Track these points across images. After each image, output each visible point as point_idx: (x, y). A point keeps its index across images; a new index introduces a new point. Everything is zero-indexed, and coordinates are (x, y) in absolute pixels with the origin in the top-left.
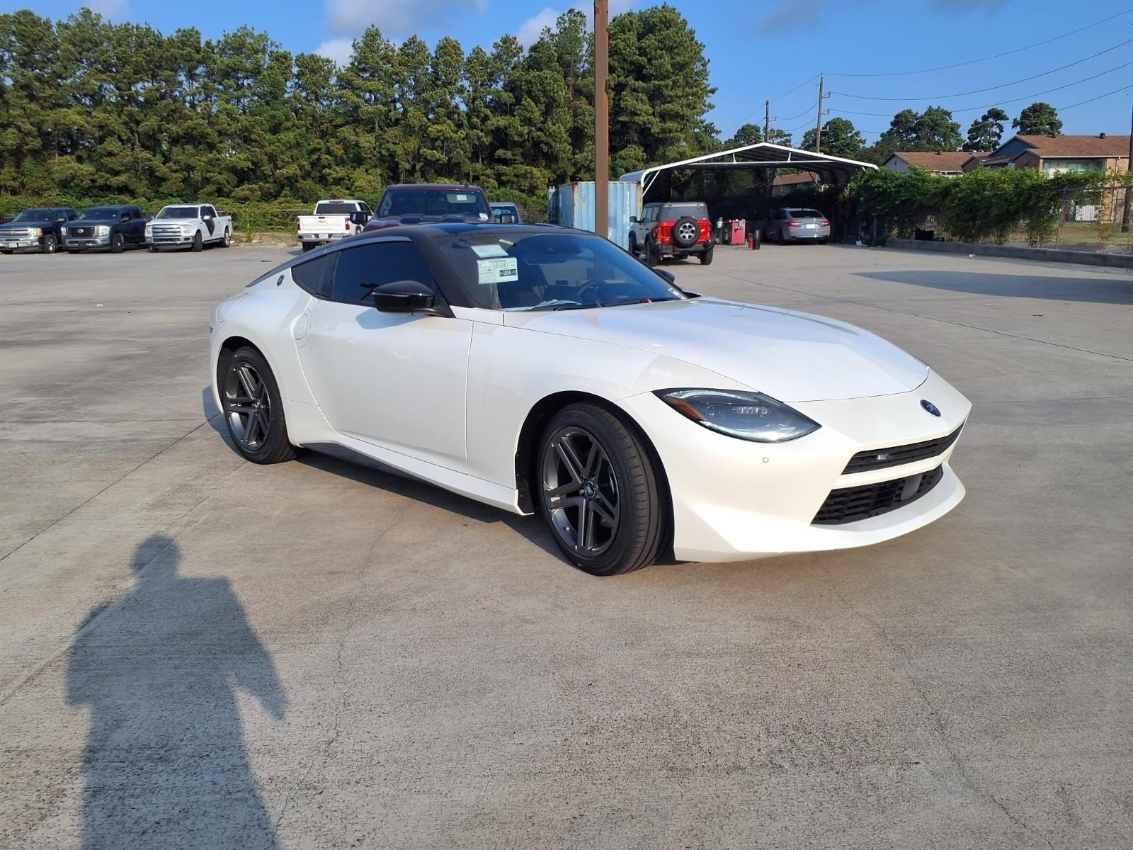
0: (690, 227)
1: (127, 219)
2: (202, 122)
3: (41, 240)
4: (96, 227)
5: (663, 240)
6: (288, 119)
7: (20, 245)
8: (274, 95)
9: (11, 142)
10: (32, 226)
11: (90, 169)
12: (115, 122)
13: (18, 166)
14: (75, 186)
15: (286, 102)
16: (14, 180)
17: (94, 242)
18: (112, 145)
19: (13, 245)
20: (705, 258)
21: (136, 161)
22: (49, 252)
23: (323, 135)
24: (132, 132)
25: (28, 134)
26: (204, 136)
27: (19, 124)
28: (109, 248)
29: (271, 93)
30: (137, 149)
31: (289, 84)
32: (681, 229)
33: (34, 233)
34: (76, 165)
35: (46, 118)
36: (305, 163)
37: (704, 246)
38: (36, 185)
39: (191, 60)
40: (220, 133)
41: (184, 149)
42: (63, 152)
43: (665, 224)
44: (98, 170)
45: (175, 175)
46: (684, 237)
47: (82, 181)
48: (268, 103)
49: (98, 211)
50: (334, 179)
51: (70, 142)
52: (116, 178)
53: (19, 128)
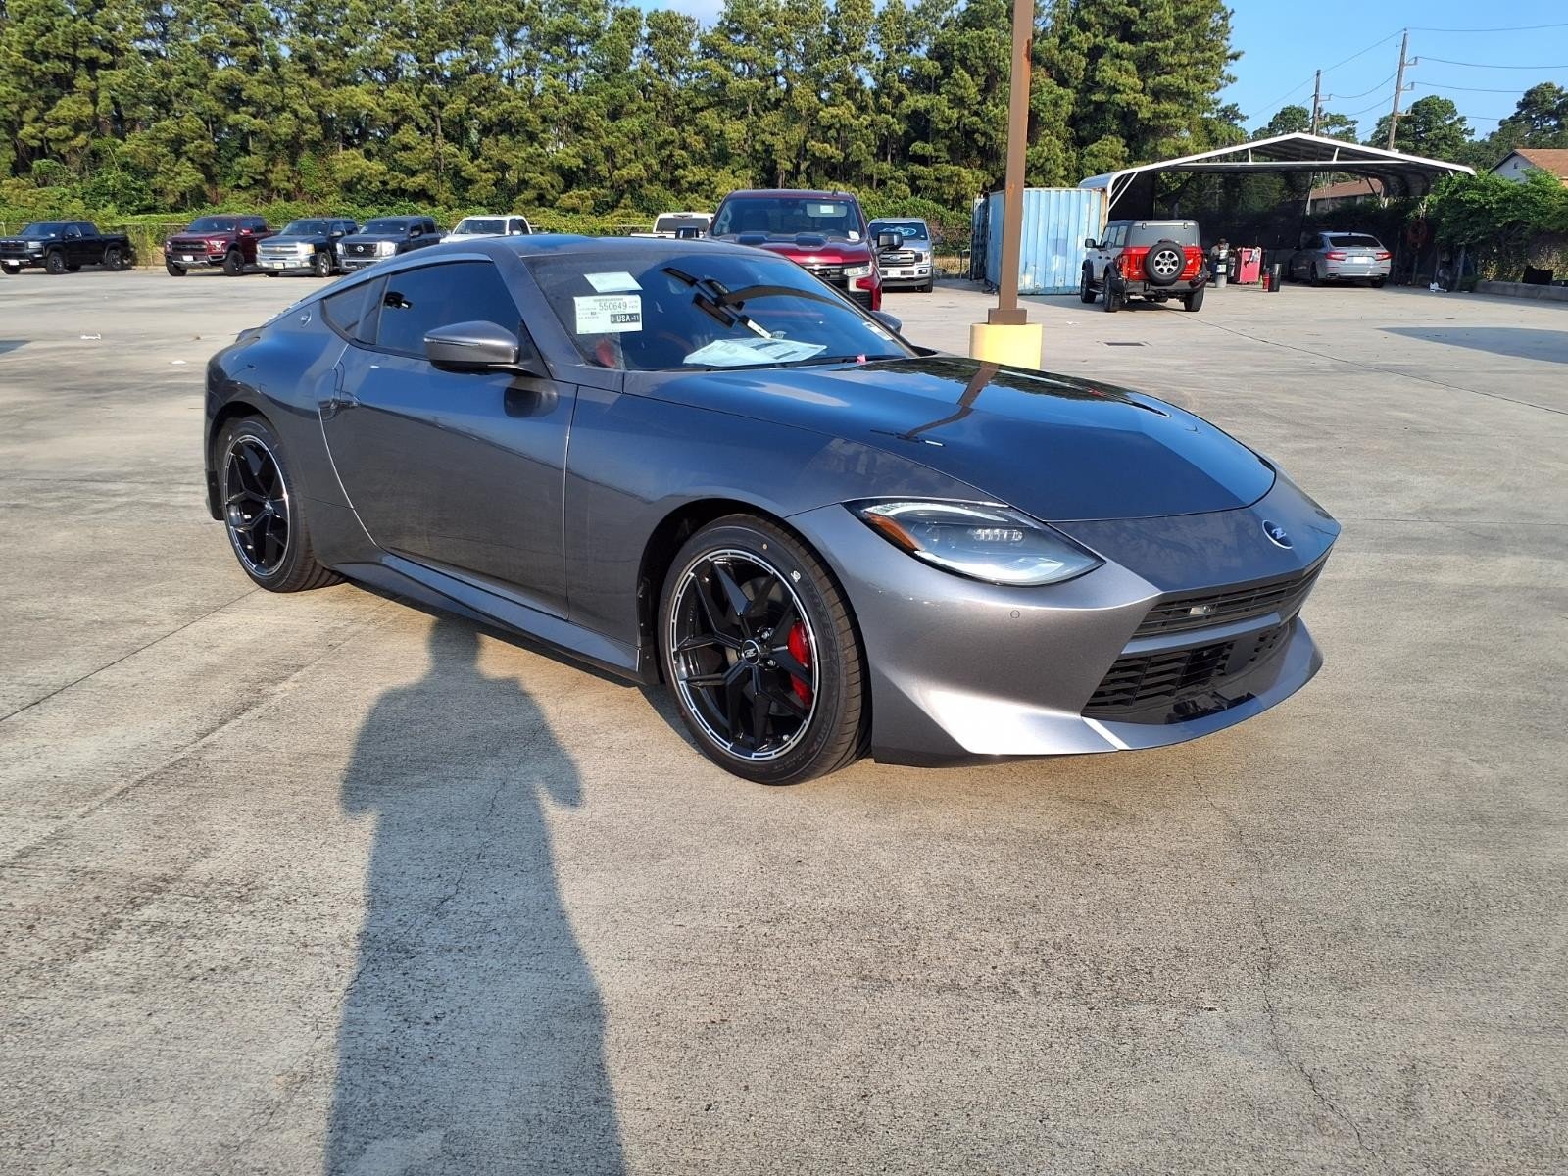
0: (1171, 256)
1: (417, 233)
2: (521, 103)
3: (313, 260)
4: (379, 244)
5: (1129, 274)
6: (632, 99)
7: (287, 266)
8: (615, 68)
9: (285, 130)
10: (302, 241)
11: (381, 167)
12: (413, 104)
13: (293, 163)
14: (362, 190)
15: (631, 77)
16: (288, 181)
18: (408, 135)
19: (278, 265)
20: (1191, 301)
21: (437, 158)
22: (321, 276)
23: (677, 122)
24: (434, 118)
25: (306, 120)
26: (523, 123)
27: (296, 106)
29: (612, 63)
30: (439, 141)
31: (636, 51)
32: (1158, 258)
33: (304, 250)
34: (363, 162)
35: (329, 99)
36: (653, 161)
37: (1190, 283)
38: (315, 187)
39: (512, 21)
40: (544, 119)
41: (497, 141)
42: (348, 143)
43: (1134, 251)
44: (390, 169)
45: (485, 176)
46: (1162, 270)
47: (371, 183)
48: (607, 79)
49: (384, 223)
50: (689, 183)
51: (354, 130)
52: (412, 180)
53: (295, 113)
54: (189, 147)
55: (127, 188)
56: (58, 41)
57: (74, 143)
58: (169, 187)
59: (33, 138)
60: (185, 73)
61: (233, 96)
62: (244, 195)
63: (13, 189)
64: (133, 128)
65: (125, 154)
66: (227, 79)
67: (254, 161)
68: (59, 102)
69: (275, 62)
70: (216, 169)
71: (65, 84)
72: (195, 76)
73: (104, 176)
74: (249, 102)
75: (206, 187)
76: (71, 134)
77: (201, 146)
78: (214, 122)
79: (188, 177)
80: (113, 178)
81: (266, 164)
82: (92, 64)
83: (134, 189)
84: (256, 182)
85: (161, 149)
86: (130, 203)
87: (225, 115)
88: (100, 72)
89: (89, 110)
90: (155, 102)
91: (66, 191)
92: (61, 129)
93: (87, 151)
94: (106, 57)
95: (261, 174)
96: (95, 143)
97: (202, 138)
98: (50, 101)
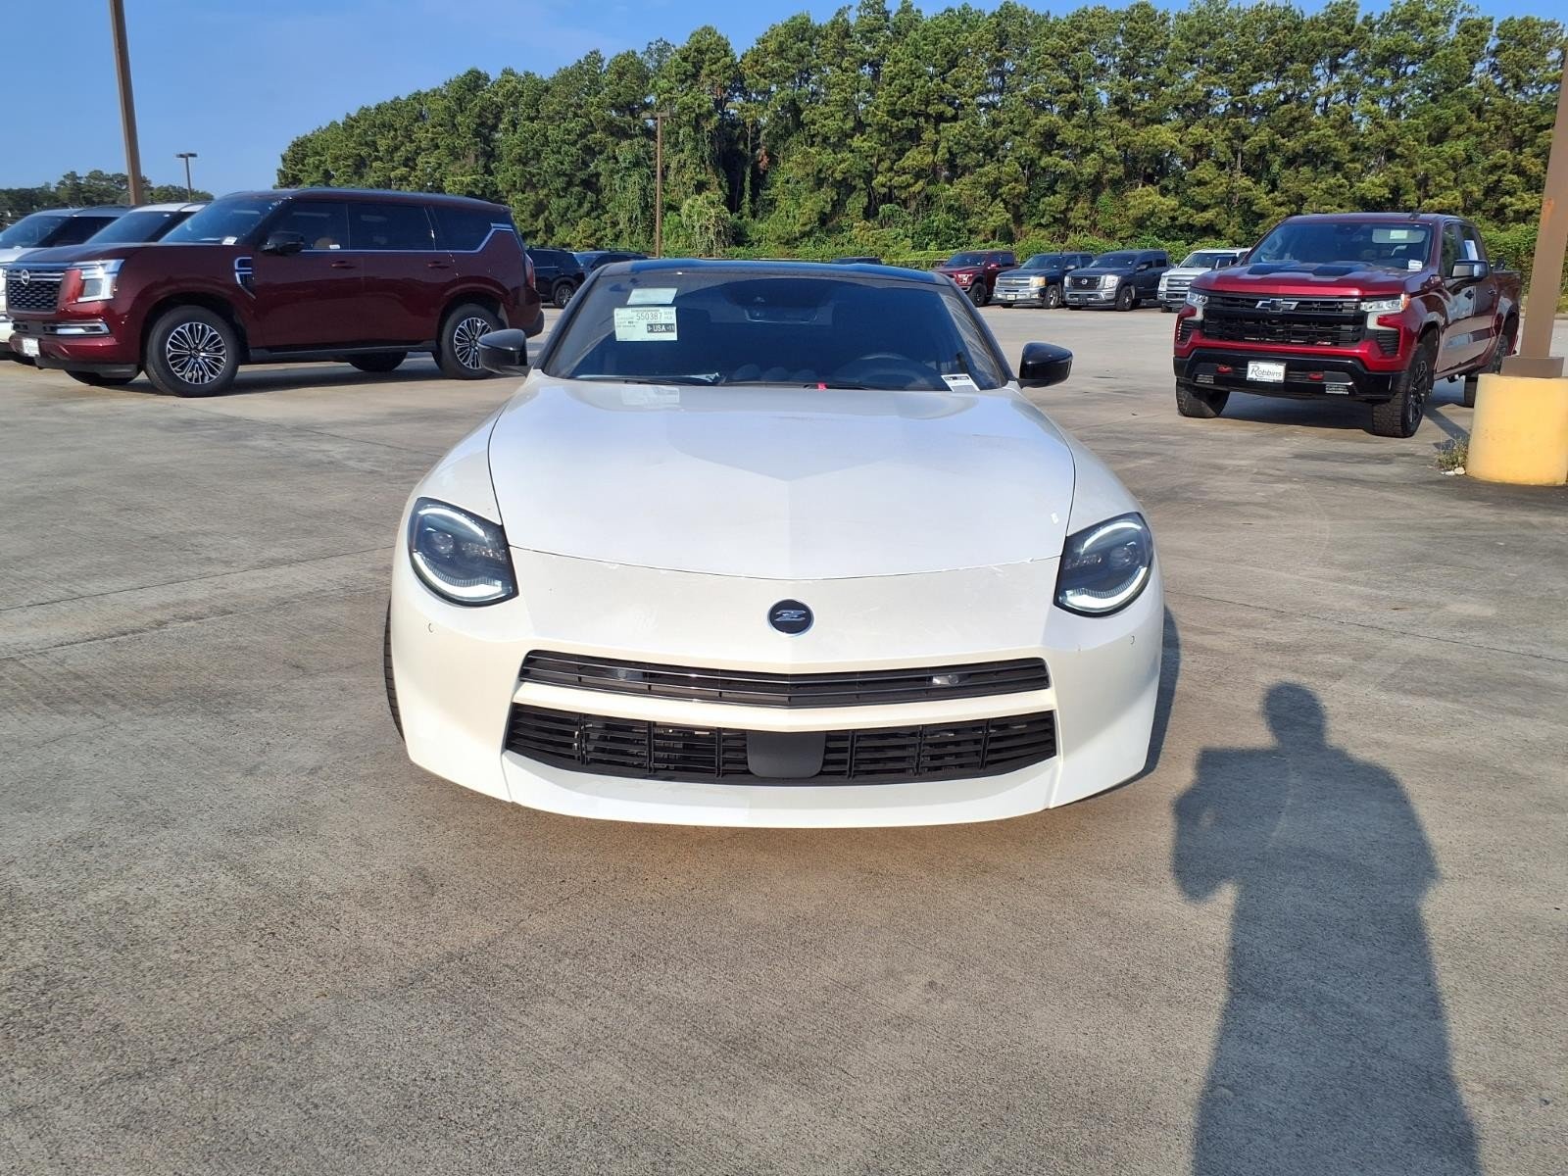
1: (1145, 267)
2: (1330, 132)
3: (1043, 292)
4: (1103, 277)
6: (1460, 120)
7: (1019, 297)
8: (1451, 84)
9: (1089, 170)
10: (1036, 275)
11: (1173, 203)
12: (1218, 141)
13: (1093, 202)
14: (1151, 226)
15: (1463, 97)
16: (1086, 218)
17: (1097, 296)
18: (1205, 170)
19: (1011, 297)
21: (1231, 192)
22: (1048, 307)
23: (1518, 144)
24: (1235, 154)
25: (1111, 160)
26: (1329, 151)
27: (1103, 147)
29: (1444, 82)
30: (1237, 175)
31: (1479, 66)
33: (1037, 282)
34: (1157, 198)
35: (1135, 139)
36: (1475, 188)
38: (1108, 224)
39: (1336, 46)
40: (1355, 148)
41: (1298, 172)
42: (1149, 180)
44: (1185, 205)
45: (1278, 210)
47: (1161, 218)
48: (1434, 99)
49: (1115, 257)
50: (1516, 212)
51: (1152, 169)
52: (1201, 215)
53: (1101, 152)
54: (1005, 189)
55: (948, 228)
56: (914, 101)
57: (912, 189)
58: (981, 227)
59: (883, 186)
60: (1012, 122)
61: (1049, 140)
62: (1043, 232)
63: (861, 231)
64: (963, 174)
65: (949, 198)
66: (1045, 125)
67: (1058, 201)
68: (908, 154)
69: (1092, 107)
70: (1024, 209)
71: (914, 136)
72: (1020, 124)
73: (932, 217)
74: (1062, 145)
75: (1012, 226)
76: (912, 181)
77: (1014, 188)
78: (1029, 164)
79: (999, 215)
80: (940, 218)
81: (1068, 203)
82: (940, 118)
83: (954, 229)
84: (1056, 220)
85: (981, 192)
86: (948, 241)
87: (1040, 159)
88: (943, 125)
89: (929, 159)
90: (983, 150)
91: (901, 231)
92: (904, 177)
93: (923, 194)
94: (950, 112)
95: (1061, 212)
96: (931, 189)
97: (1016, 180)
98: (901, 153)
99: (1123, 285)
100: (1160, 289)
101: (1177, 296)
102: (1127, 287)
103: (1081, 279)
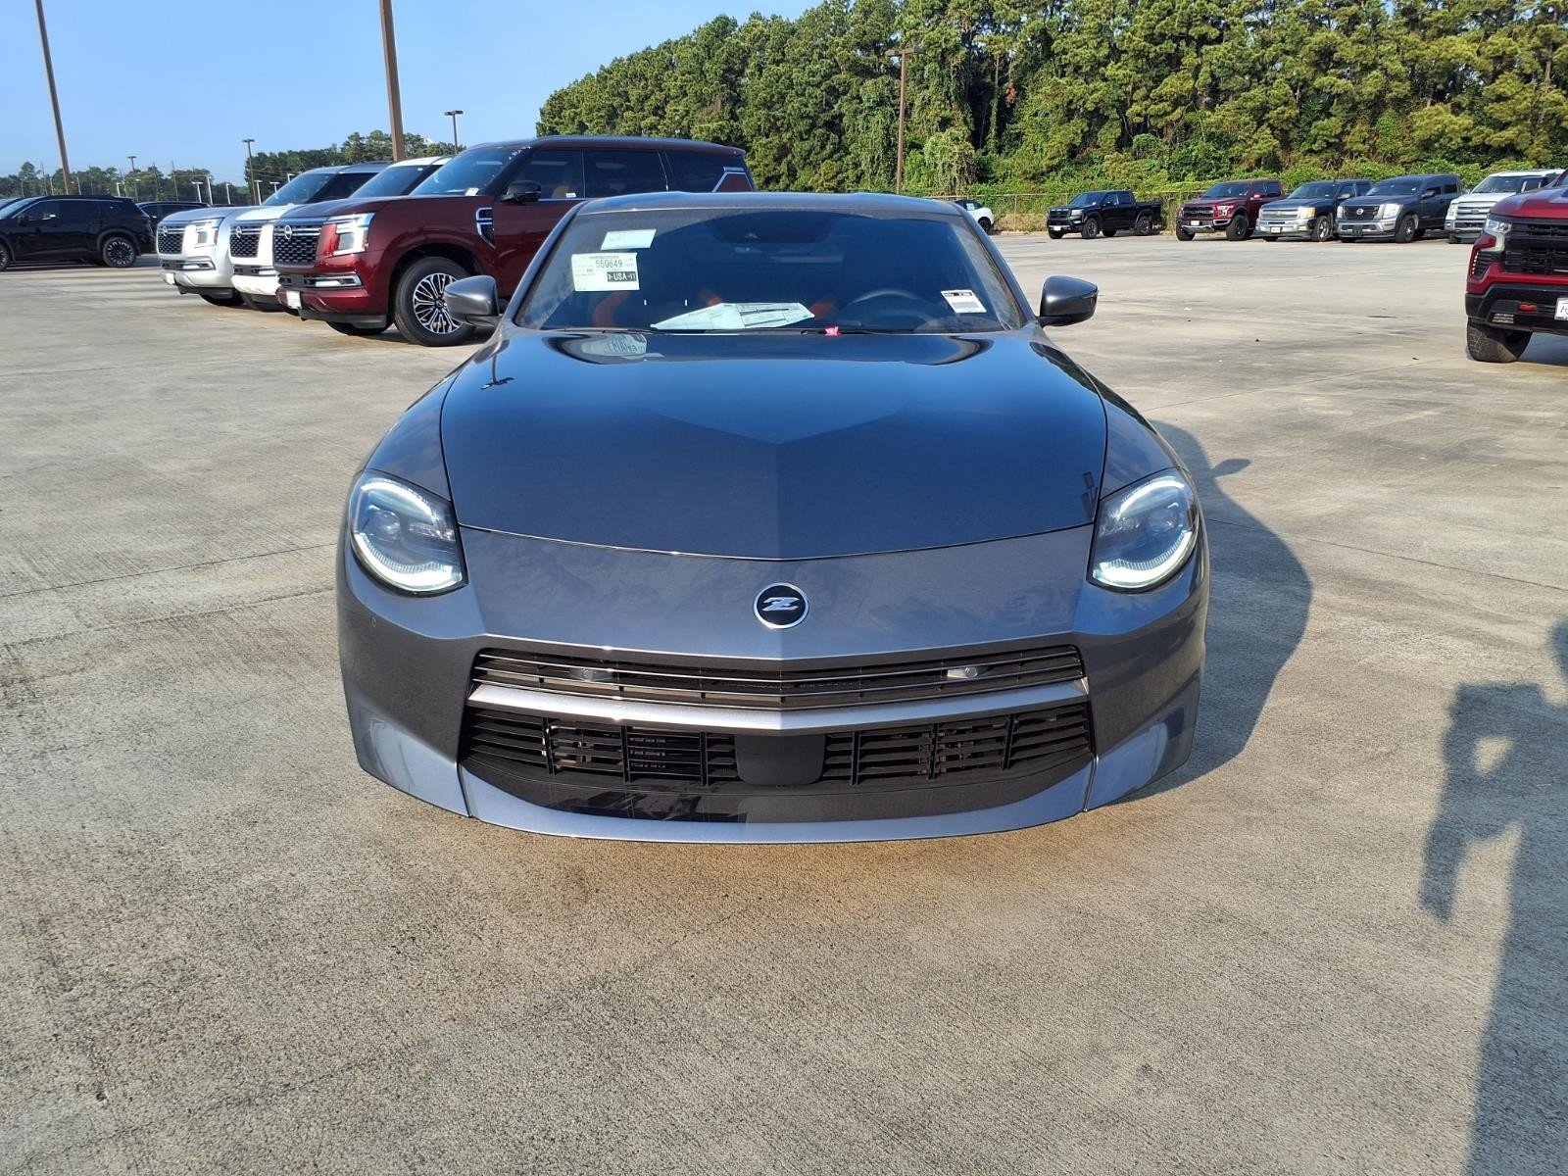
1: (1431, 193)
3: (1312, 224)
4: (1382, 206)
7: (1285, 230)
9: (1369, 89)
10: (1304, 205)
11: (1467, 122)
12: (1521, 49)
14: (1440, 148)
16: (1364, 143)
17: (1374, 227)
18: (1507, 84)
19: (1276, 230)
21: (1536, 106)
22: (1318, 240)
24: (1543, 64)
25: (1396, 77)
27: (1386, 63)
28: (1393, 237)
30: (1545, 87)
33: (1305, 213)
34: (1448, 117)
35: (1424, 52)
38: (1389, 147)
42: (1439, 97)
44: (1480, 123)
47: (1451, 139)
52: (1499, 134)
53: (1385, 70)
54: (1272, 114)
55: (1208, 158)
56: (1175, 25)
57: (1169, 118)
58: (1245, 155)
59: (1139, 115)
60: (1283, 41)
61: (1325, 58)
62: (1315, 159)
63: (1111, 164)
64: (1226, 99)
65: (1209, 125)
66: (1321, 42)
67: (1332, 124)
68: (1166, 80)
69: (1376, 19)
70: (1294, 134)
71: (1174, 62)
72: (1292, 42)
73: (1190, 147)
74: (1339, 64)
75: (1279, 153)
76: (1170, 109)
77: (1283, 112)
78: (1300, 85)
79: (1265, 142)
80: (1198, 147)
81: (1344, 126)
82: (1203, 40)
83: (1214, 158)
84: (1329, 145)
85: (1245, 118)
86: (1208, 172)
87: (1313, 79)
88: (1206, 48)
89: (1189, 85)
90: (1249, 73)
91: (1156, 162)
92: (1161, 106)
93: (1181, 123)
94: (1214, 33)
95: (1336, 136)
96: (1190, 116)
97: (1286, 104)
98: (1158, 80)
99: (1406, 215)
100: (1448, 218)
101: (1468, 225)
102: (1409, 217)
103: (1357, 208)
